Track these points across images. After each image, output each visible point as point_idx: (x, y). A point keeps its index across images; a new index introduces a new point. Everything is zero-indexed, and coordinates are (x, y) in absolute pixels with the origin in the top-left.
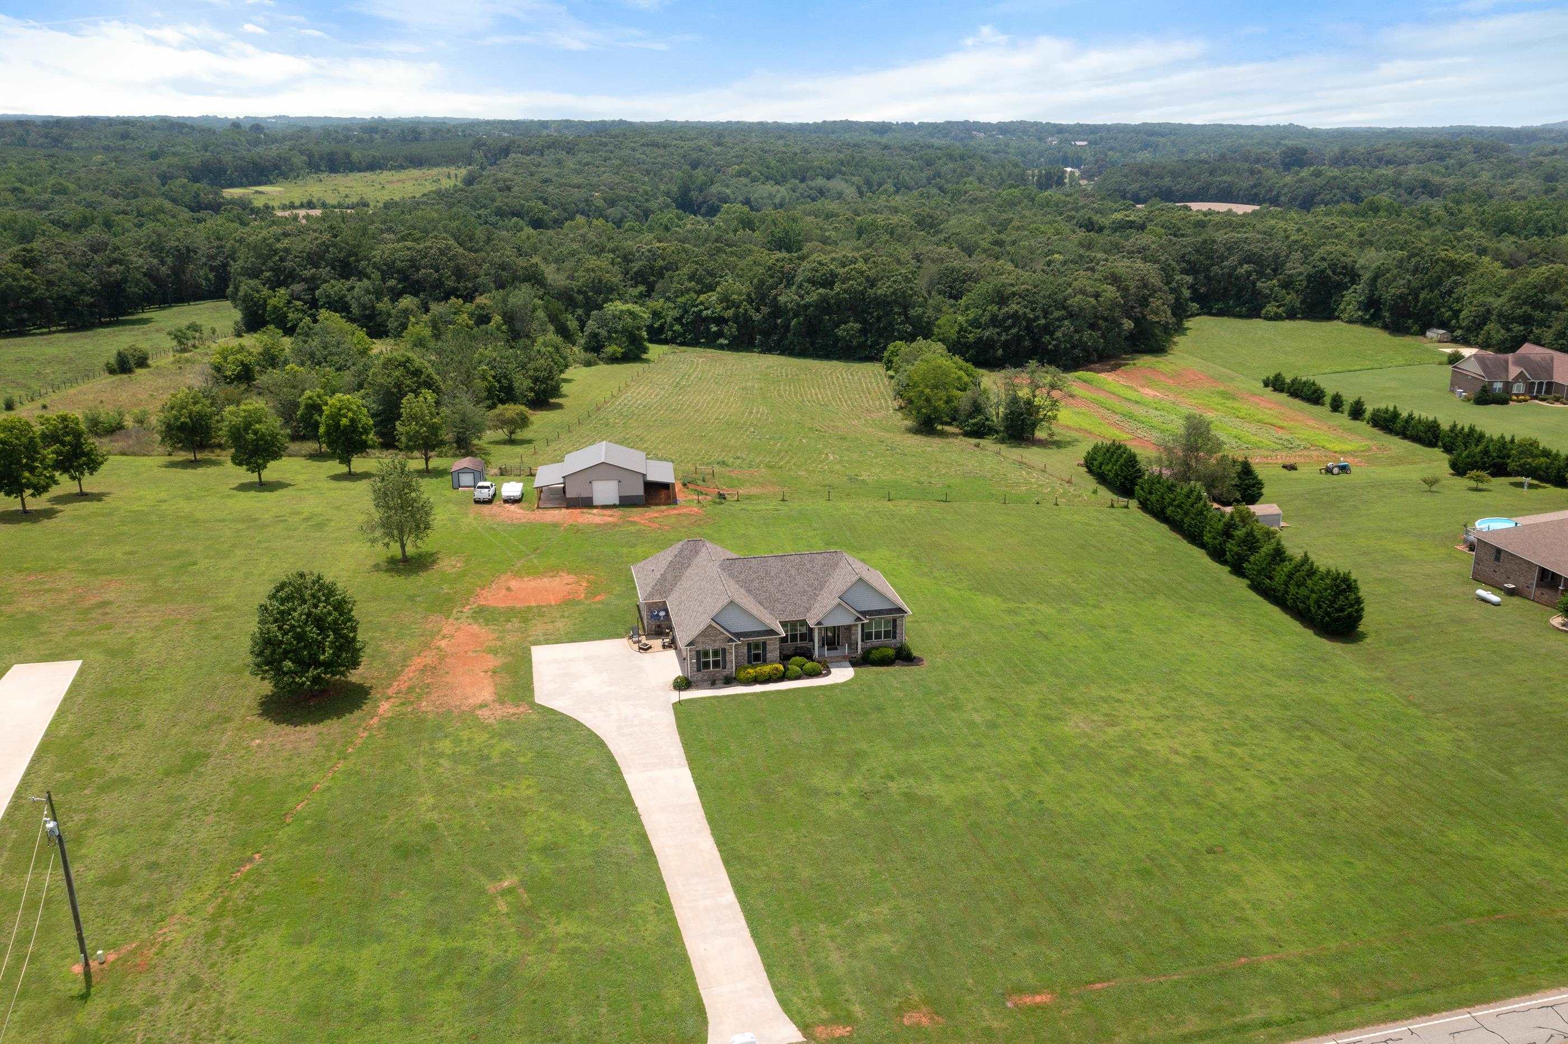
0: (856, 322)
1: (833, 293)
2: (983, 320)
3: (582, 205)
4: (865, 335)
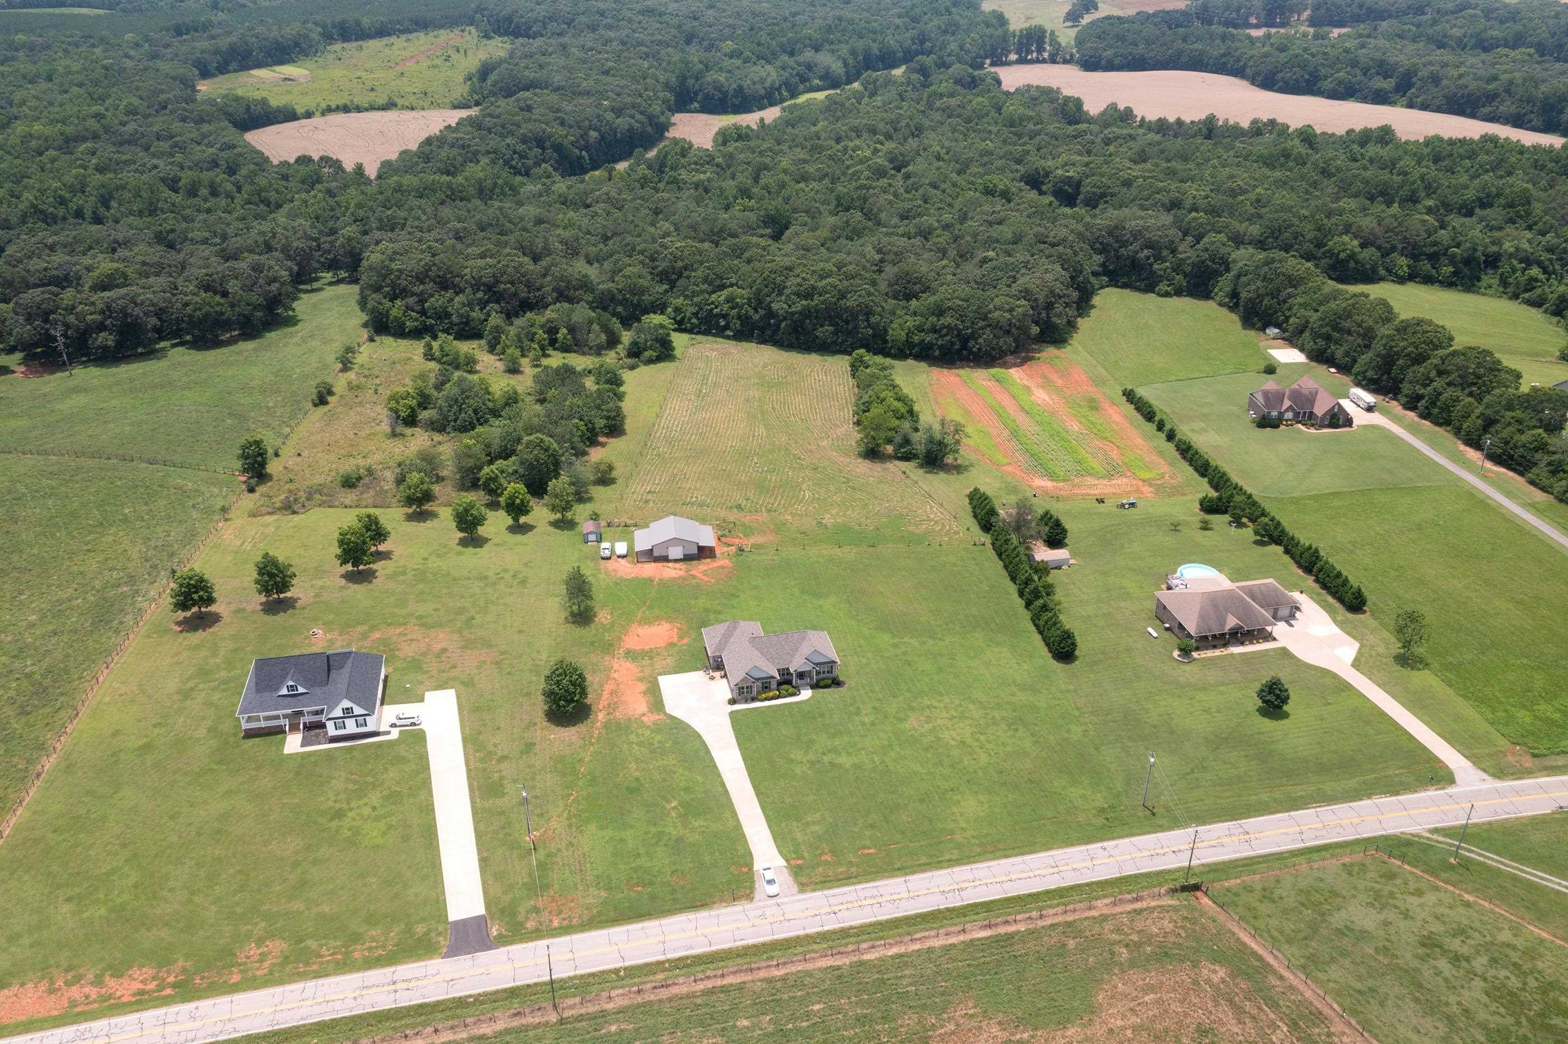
0: (830, 325)
1: (813, 303)
2: (925, 328)
3: (595, 121)
4: (837, 334)
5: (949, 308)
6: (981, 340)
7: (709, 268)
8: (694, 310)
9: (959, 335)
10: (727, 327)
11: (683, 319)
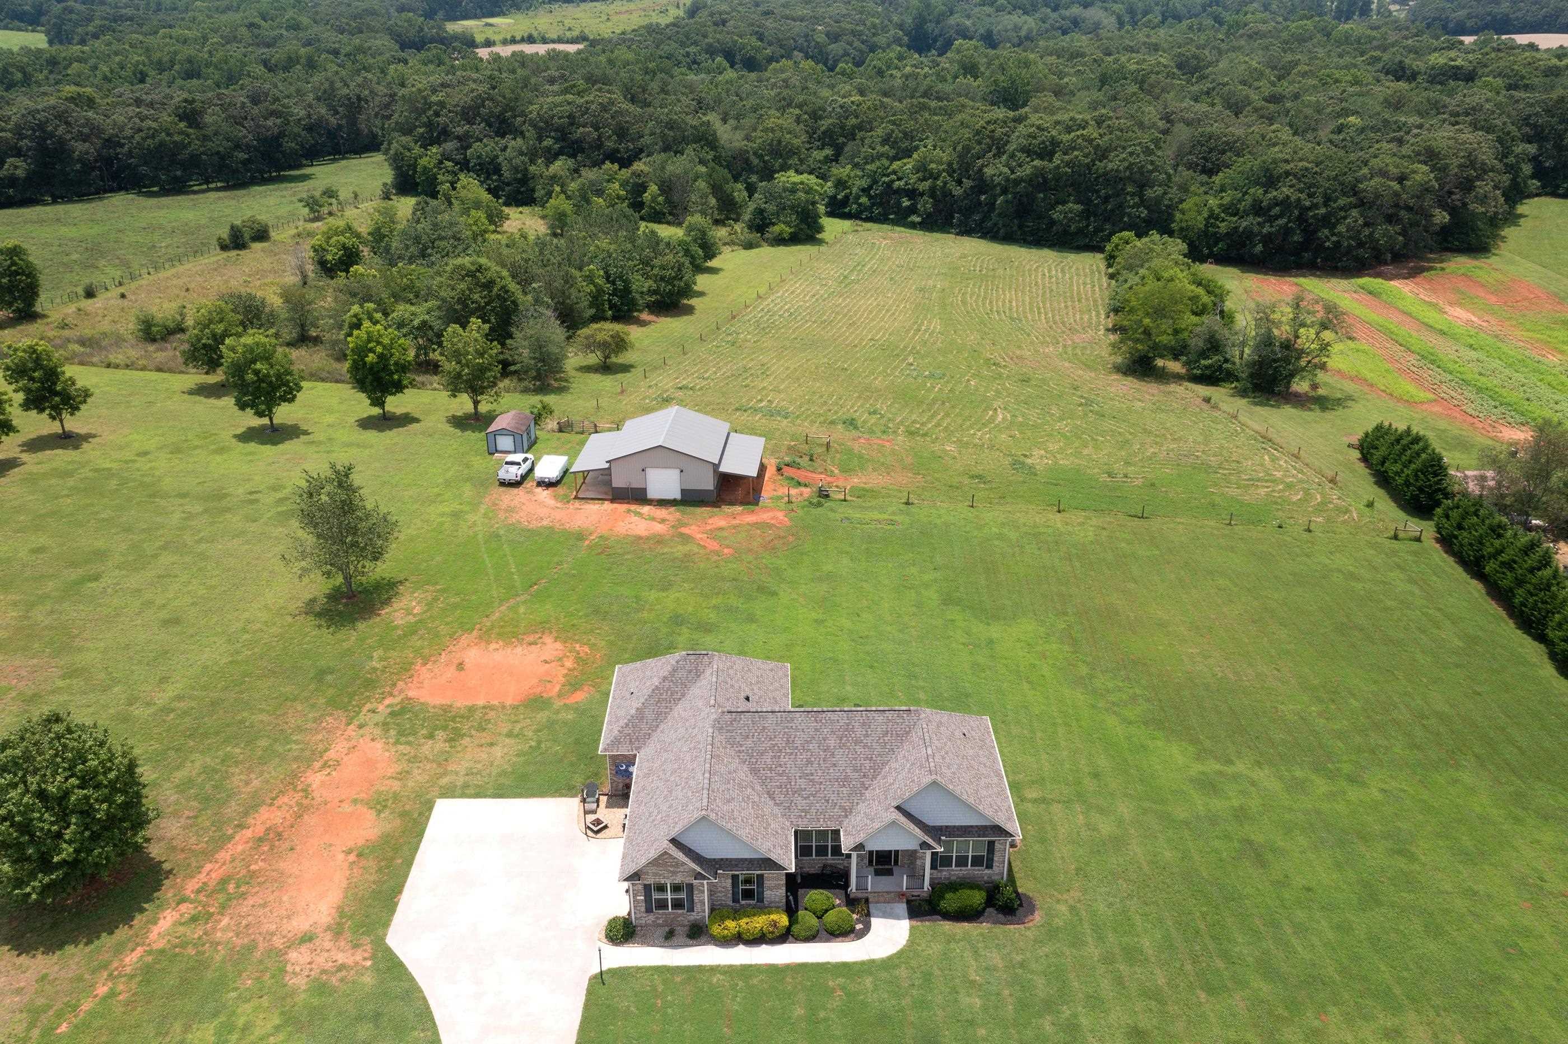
0: (1077, 202)
1: (1051, 166)
2: (1241, 207)
4: (1088, 218)
5: (1287, 174)
6: (1341, 228)
7: (894, 123)
8: (864, 183)
9: (1301, 219)
10: (912, 210)
11: (847, 197)
